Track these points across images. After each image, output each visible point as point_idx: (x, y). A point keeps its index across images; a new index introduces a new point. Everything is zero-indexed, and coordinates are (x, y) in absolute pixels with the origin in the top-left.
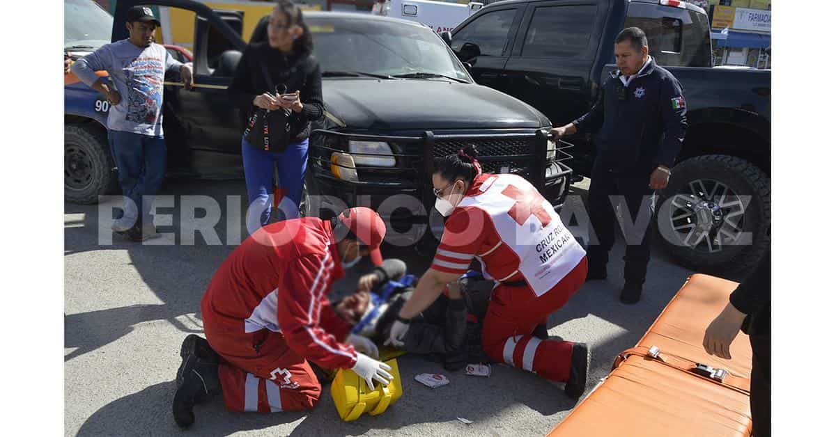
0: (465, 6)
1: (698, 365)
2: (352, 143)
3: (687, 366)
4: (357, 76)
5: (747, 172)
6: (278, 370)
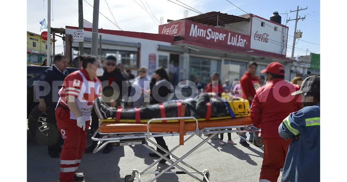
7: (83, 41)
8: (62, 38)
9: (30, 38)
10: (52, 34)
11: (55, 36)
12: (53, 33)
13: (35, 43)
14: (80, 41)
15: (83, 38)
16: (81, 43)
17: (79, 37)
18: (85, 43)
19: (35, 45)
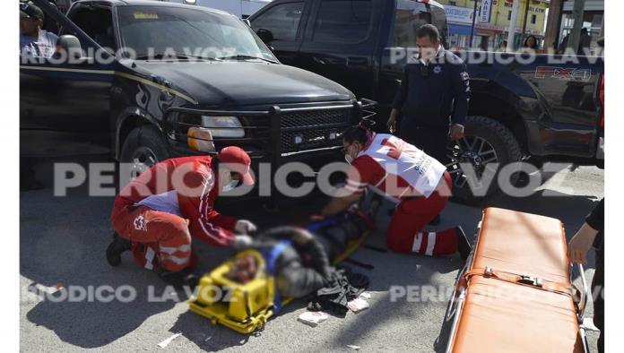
1: (523, 277)
2: (205, 118)
3: (514, 278)
5: (498, 128)
19: (510, 18)
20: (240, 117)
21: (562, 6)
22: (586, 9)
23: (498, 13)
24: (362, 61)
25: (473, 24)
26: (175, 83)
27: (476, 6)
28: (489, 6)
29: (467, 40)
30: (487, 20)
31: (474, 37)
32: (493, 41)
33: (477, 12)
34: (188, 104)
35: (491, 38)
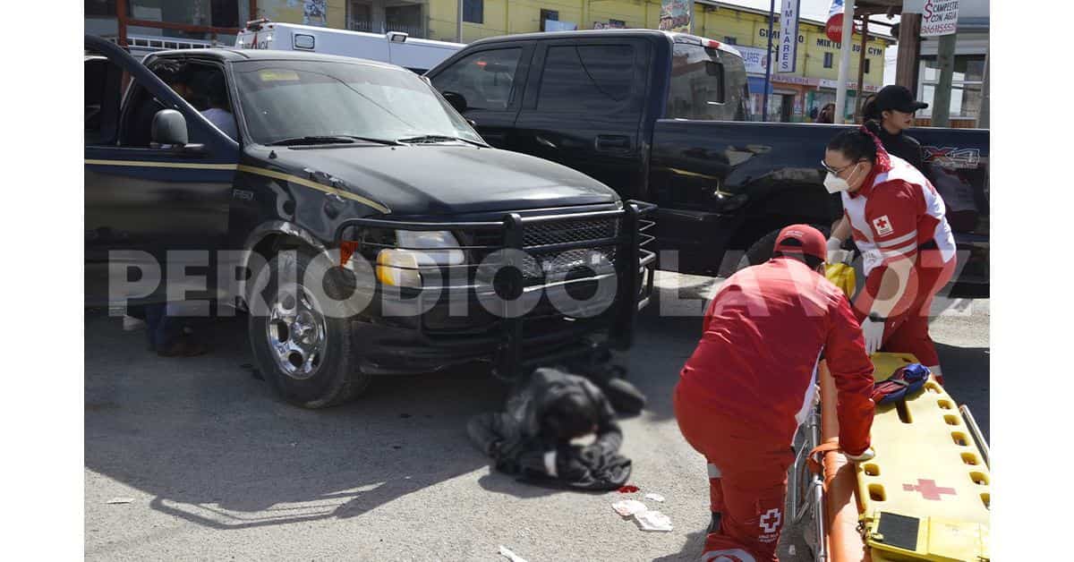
0: (383, 36)
2: (401, 234)
4: (352, 142)
6: (763, 517)
7: (953, 32)
8: (890, 28)
9: (818, 40)
10: (861, 19)
11: (869, 24)
12: (862, 17)
13: (832, 55)
14: (943, 34)
15: (955, 21)
16: (946, 41)
17: (940, 18)
18: (959, 39)
19: (829, 64)
20: (454, 232)
21: (918, 48)
22: (958, 51)
23: (807, 56)
24: (621, 141)
25: (768, 73)
26: (348, 180)
27: (770, 45)
28: (791, 44)
29: (757, 101)
30: (790, 69)
31: (770, 95)
32: (802, 102)
33: (773, 56)
34: (377, 214)
35: (798, 98)
